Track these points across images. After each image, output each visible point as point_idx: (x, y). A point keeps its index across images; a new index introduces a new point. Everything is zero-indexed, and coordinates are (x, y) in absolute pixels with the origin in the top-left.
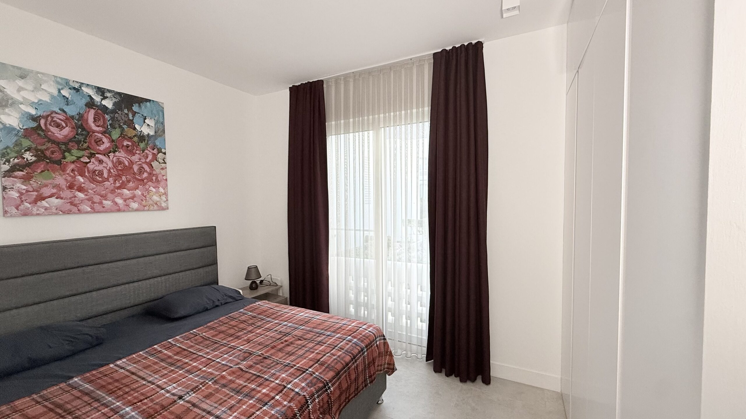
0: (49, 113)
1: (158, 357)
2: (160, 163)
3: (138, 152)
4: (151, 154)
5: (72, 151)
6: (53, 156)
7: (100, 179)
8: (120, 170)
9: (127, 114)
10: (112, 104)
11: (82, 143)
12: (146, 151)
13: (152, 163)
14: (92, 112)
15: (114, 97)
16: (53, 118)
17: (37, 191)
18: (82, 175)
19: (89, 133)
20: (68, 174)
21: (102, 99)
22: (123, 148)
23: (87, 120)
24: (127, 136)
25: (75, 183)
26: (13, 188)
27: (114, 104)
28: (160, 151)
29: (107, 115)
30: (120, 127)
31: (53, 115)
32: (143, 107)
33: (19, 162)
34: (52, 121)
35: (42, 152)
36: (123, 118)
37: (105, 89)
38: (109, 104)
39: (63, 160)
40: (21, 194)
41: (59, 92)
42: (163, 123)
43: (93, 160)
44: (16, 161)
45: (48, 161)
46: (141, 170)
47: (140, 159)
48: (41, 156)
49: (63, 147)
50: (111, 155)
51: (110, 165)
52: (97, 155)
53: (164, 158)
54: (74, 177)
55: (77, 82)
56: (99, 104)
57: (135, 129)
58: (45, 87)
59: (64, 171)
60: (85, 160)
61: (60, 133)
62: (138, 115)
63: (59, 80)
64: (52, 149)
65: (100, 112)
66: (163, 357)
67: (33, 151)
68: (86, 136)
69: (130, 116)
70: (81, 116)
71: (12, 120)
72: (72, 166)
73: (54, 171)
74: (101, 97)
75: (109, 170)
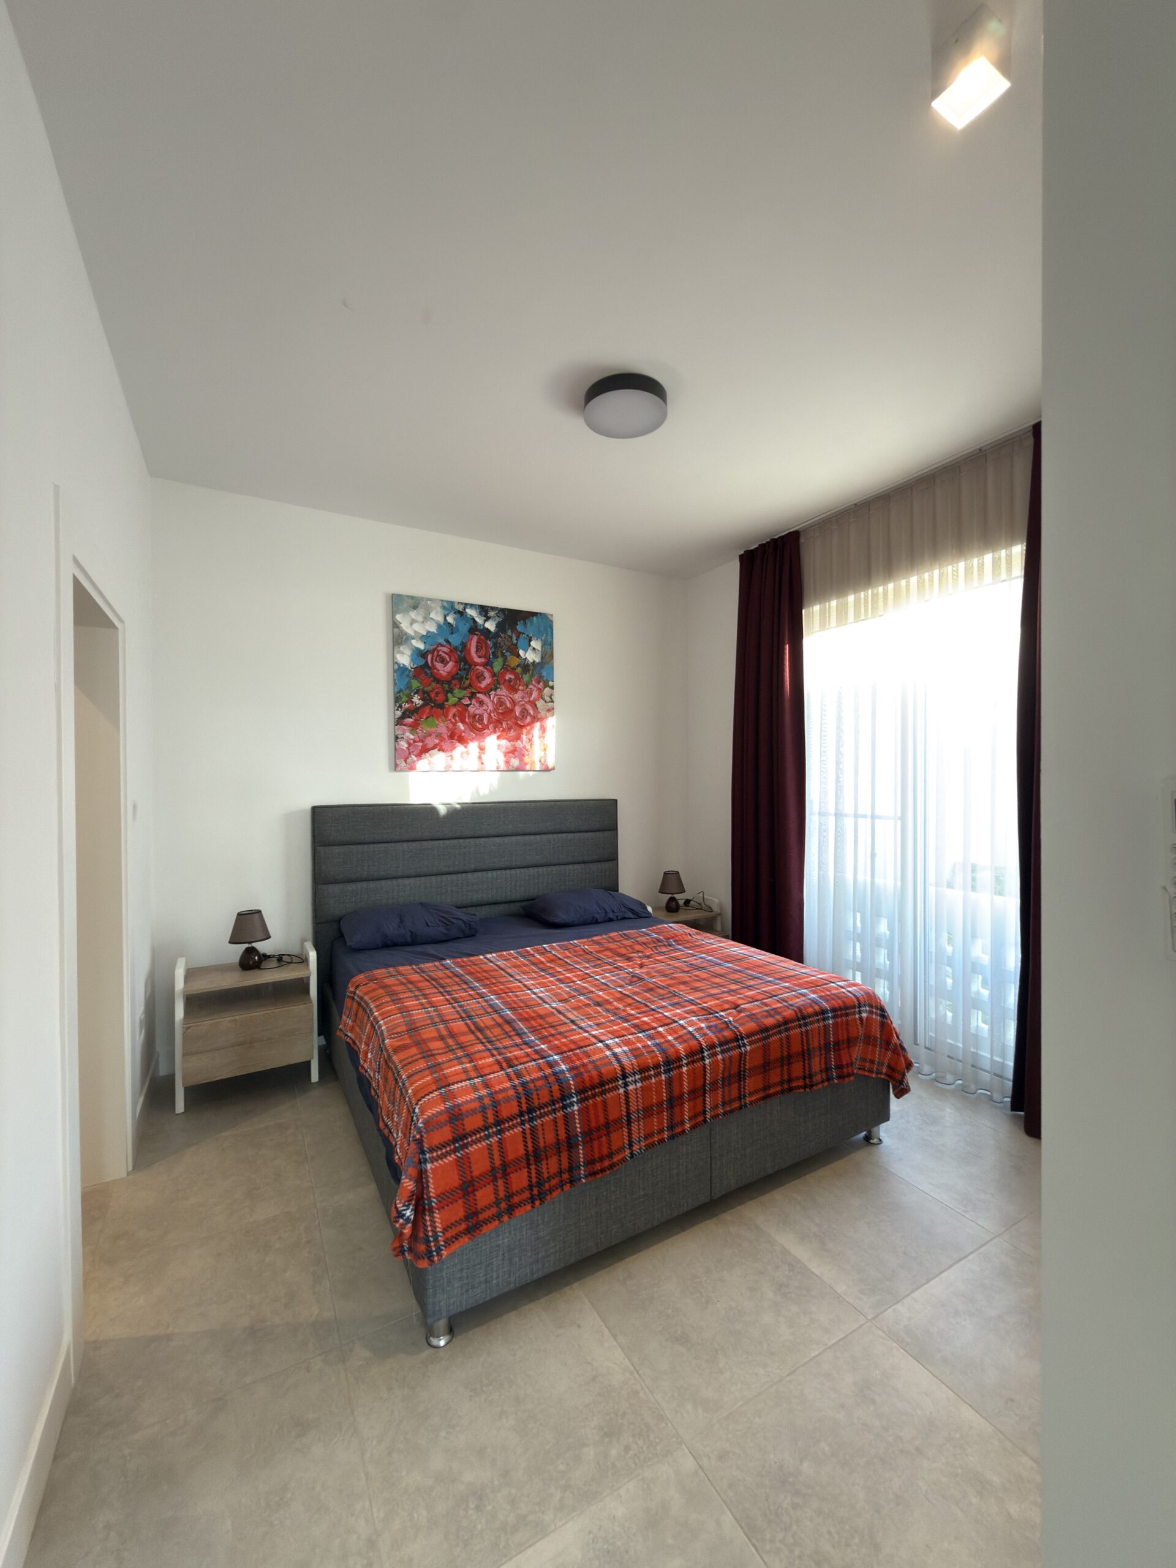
0: (435, 647)
1: (530, 960)
2: (546, 702)
3: (521, 688)
4: (535, 689)
5: (455, 691)
6: (437, 698)
7: (480, 726)
8: (501, 713)
9: (511, 637)
10: (495, 626)
11: (464, 680)
12: (531, 686)
13: (537, 703)
14: (475, 638)
15: (498, 616)
16: (438, 651)
17: (422, 741)
18: (463, 721)
19: (470, 666)
20: (449, 720)
21: (485, 621)
22: (506, 683)
23: (469, 650)
24: (509, 666)
25: (456, 731)
26: (403, 738)
27: (498, 625)
28: (546, 685)
29: (490, 641)
30: (503, 655)
31: (439, 648)
32: (529, 625)
33: (409, 707)
34: (438, 655)
35: (428, 693)
36: (507, 643)
37: (488, 607)
38: (491, 626)
39: (446, 703)
40: (410, 745)
41: (445, 619)
42: (551, 644)
43: (474, 701)
44: (407, 706)
45: (433, 705)
46: (525, 713)
47: (523, 698)
48: (427, 698)
49: (446, 686)
50: (493, 693)
51: (491, 707)
52: (478, 695)
53: (551, 695)
54: (455, 724)
55: (462, 603)
56: (482, 627)
57: (518, 656)
58: (432, 615)
59: (446, 717)
60: (466, 702)
61: (444, 670)
62: (522, 636)
63: (445, 604)
64: (437, 690)
65: (482, 637)
66: (535, 961)
67: (420, 693)
68: (468, 671)
69: (514, 638)
70: (464, 646)
71: (405, 659)
72: (453, 710)
73: (438, 717)
74: (485, 618)
75: (489, 714)
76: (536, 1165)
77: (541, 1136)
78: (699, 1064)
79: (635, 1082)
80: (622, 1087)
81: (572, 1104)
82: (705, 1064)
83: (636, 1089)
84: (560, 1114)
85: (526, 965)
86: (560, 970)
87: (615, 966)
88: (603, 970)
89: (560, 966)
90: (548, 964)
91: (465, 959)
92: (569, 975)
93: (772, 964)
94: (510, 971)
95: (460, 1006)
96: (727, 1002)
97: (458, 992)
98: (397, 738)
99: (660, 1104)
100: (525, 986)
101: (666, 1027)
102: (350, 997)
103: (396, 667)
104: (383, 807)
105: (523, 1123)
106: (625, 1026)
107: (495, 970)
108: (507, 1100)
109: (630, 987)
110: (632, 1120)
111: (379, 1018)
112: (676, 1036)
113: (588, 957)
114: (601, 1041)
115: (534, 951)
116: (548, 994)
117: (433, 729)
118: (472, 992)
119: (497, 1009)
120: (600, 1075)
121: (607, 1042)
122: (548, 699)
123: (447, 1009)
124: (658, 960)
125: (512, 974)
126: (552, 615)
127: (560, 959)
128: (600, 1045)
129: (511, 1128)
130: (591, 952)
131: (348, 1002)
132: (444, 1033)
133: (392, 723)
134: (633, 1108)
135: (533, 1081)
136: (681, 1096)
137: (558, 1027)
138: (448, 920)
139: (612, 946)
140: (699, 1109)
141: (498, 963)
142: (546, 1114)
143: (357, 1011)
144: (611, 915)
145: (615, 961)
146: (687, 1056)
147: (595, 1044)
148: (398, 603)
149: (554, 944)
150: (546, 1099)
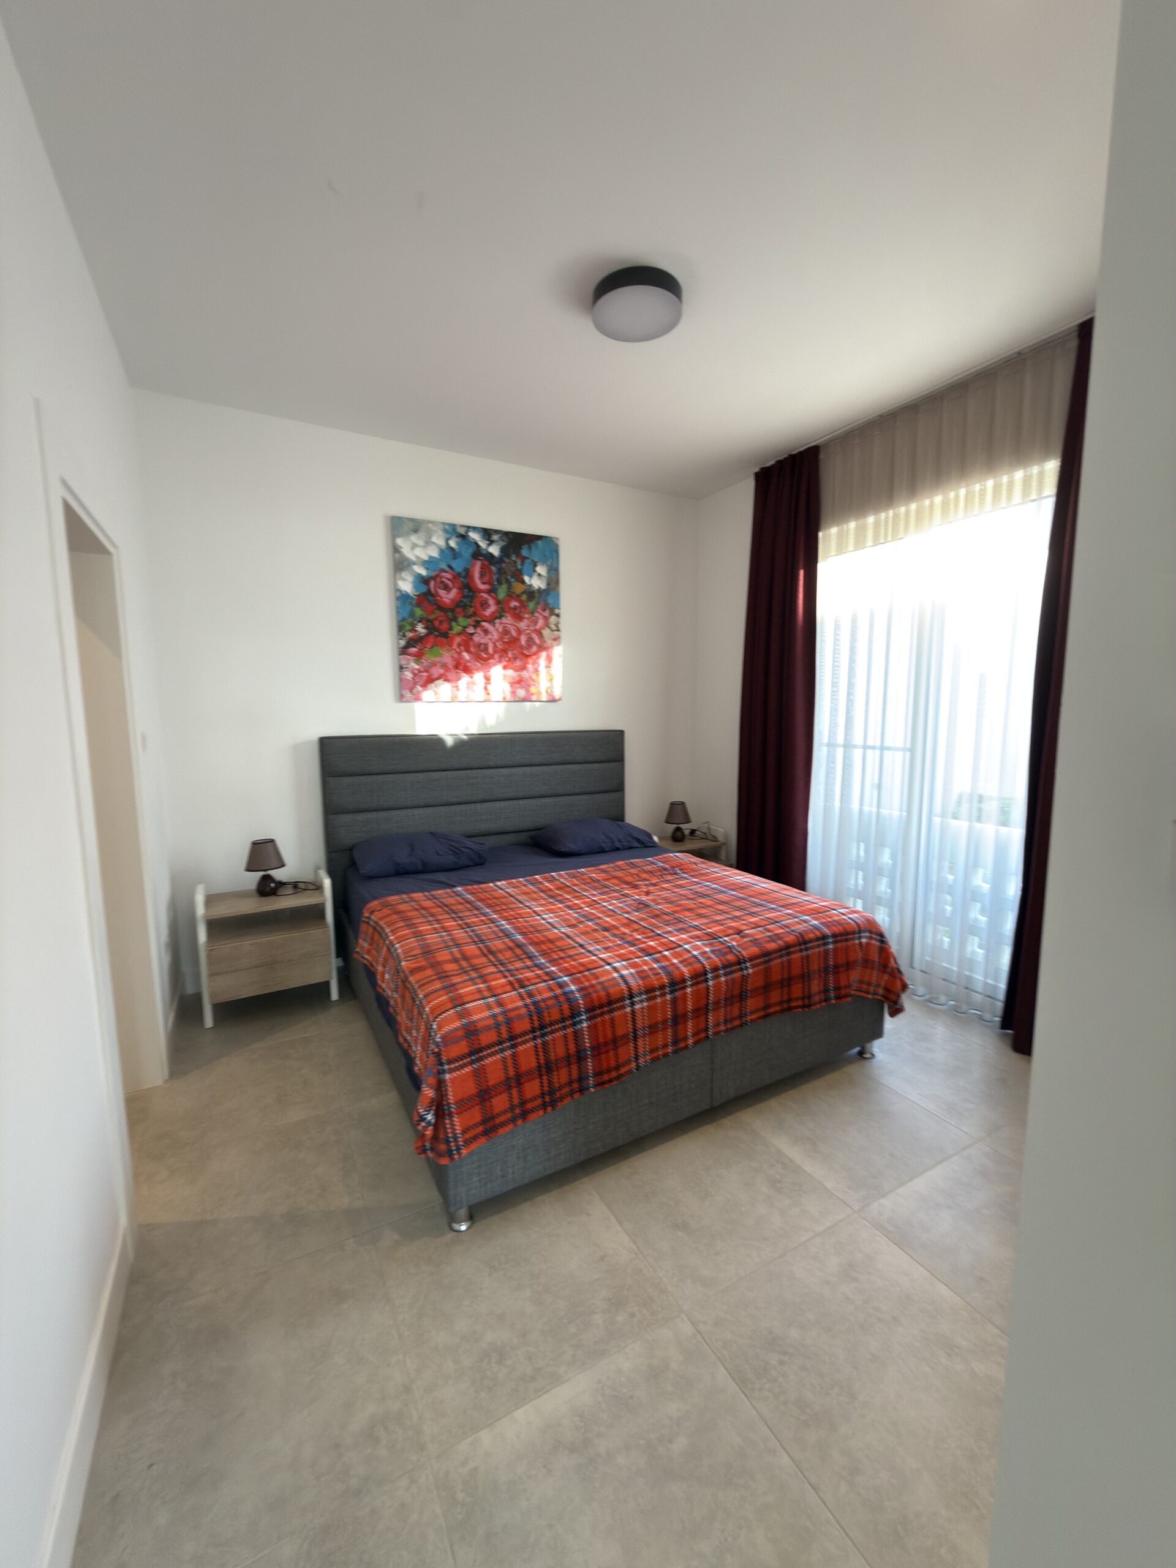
0: (437, 573)
1: (538, 888)
2: (552, 630)
3: (526, 616)
4: (541, 617)
5: (459, 620)
6: (441, 627)
7: (485, 656)
8: (506, 642)
9: (515, 562)
10: (499, 551)
11: (468, 608)
12: (536, 614)
13: (543, 632)
14: (478, 564)
15: (502, 540)
16: (441, 578)
17: (426, 671)
18: (468, 651)
19: (474, 592)
20: (454, 649)
21: (489, 545)
22: (511, 611)
23: (473, 577)
24: (514, 593)
25: (462, 662)
26: (407, 668)
27: (502, 550)
28: (552, 613)
29: (494, 566)
30: (508, 581)
31: (442, 574)
32: (533, 548)
33: (413, 636)
34: (442, 582)
35: (430, 621)
36: (511, 568)
37: (492, 530)
38: (495, 550)
39: (450, 632)
40: (415, 675)
42: (557, 571)
43: (478, 630)
44: (411, 635)
45: (436, 633)
46: (530, 641)
47: (529, 626)
48: (430, 627)
49: (450, 614)
50: (498, 621)
51: (496, 636)
52: (484, 624)
53: (558, 623)
54: (459, 653)
55: (465, 526)
56: (485, 552)
57: (523, 582)
58: (434, 539)
59: (451, 646)
60: (471, 630)
61: (448, 597)
62: (527, 561)
63: (447, 527)
64: (441, 618)
65: (486, 563)
66: (544, 888)
67: (424, 622)
68: (472, 598)
69: (519, 563)
70: (468, 573)
71: (407, 586)
72: (458, 640)
73: (442, 646)
74: (488, 542)
75: (494, 643)
76: (547, 1076)
77: (552, 1050)
78: (703, 985)
79: (642, 1001)
80: (629, 1006)
81: (581, 1022)
82: (708, 985)
83: (642, 1008)
84: (570, 1030)
85: (535, 892)
86: (568, 897)
87: (622, 893)
88: (610, 897)
89: (568, 893)
90: (557, 892)
91: (476, 887)
92: (577, 902)
93: (777, 892)
94: (519, 897)
95: (473, 931)
96: (731, 928)
97: (469, 917)
98: (401, 668)
99: (665, 1021)
100: (535, 912)
101: (672, 951)
102: (365, 922)
103: (398, 594)
104: (391, 738)
105: (535, 1038)
106: (631, 950)
107: (505, 897)
108: (520, 1017)
109: (637, 914)
110: (638, 1036)
111: (395, 942)
112: (681, 959)
113: (596, 884)
114: (609, 964)
115: (543, 879)
116: (556, 919)
117: (438, 659)
118: (483, 918)
119: (508, 933)
120: (608, 995)
121: (615, 965)
122: (554, 628)
123: (459, 934)
124: (663, 888)
125: (522, 901)
126: (557, 539)
127: (568, 886)
128: (608, 967)
129: (524, 1043)
130: (598, 880)
131: (363, 927)
132: (458, 956)
133: (396, 653)
134: (639, 1025)
135: (544, 1000)
136: (685, 1015)
137: (567, 951)
138: (458, 849)
139: (619, 874)
140: (702, 1026)
141: (508, 890)
142: (557, 1030)
143: (373, 934)
144: (618, 845)
145: (621, 888)
146: (692, 978)
147: (602, 966)
148: (398, 526)
149: (562, 872)
150: (556, 1016)
